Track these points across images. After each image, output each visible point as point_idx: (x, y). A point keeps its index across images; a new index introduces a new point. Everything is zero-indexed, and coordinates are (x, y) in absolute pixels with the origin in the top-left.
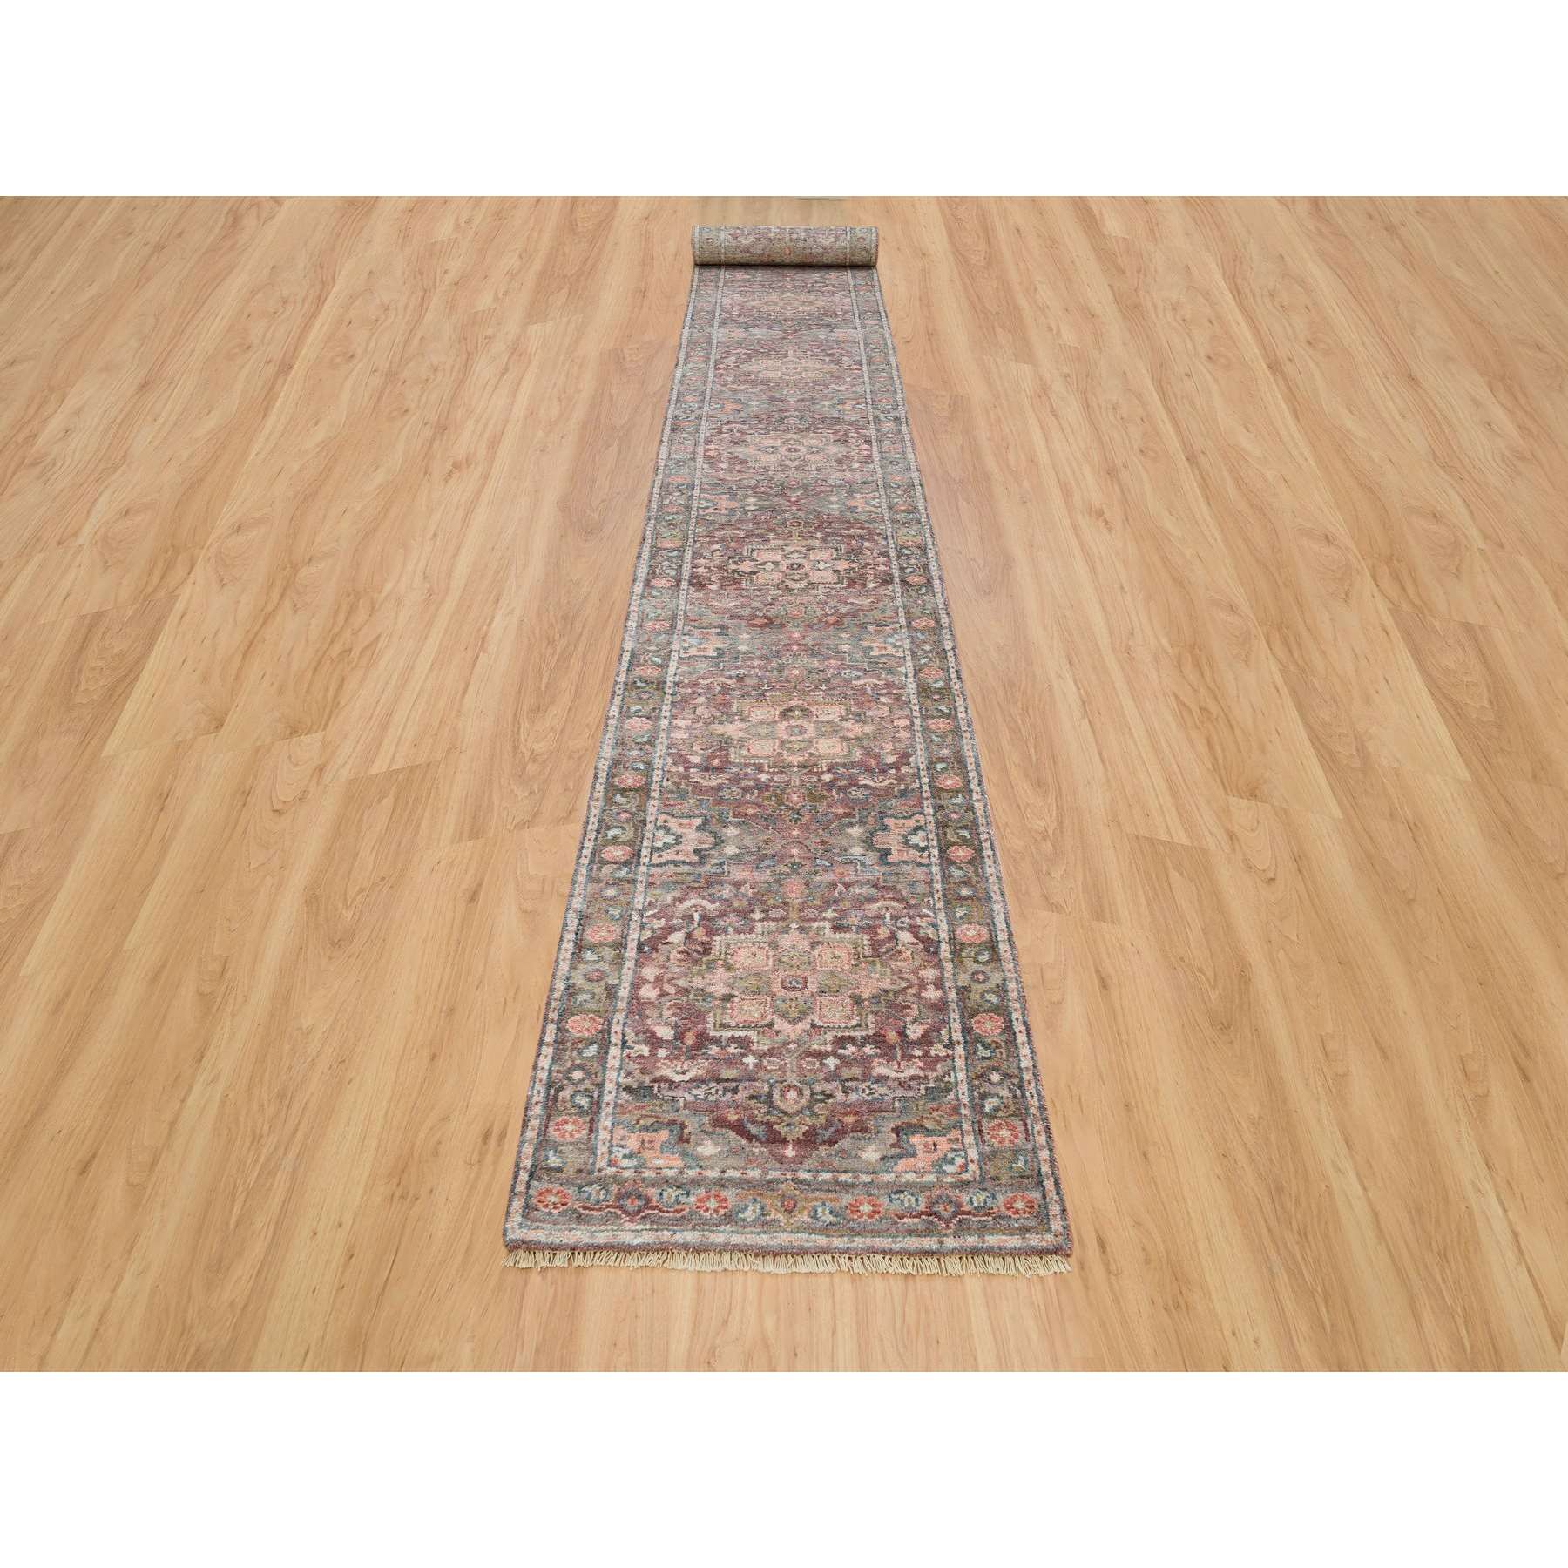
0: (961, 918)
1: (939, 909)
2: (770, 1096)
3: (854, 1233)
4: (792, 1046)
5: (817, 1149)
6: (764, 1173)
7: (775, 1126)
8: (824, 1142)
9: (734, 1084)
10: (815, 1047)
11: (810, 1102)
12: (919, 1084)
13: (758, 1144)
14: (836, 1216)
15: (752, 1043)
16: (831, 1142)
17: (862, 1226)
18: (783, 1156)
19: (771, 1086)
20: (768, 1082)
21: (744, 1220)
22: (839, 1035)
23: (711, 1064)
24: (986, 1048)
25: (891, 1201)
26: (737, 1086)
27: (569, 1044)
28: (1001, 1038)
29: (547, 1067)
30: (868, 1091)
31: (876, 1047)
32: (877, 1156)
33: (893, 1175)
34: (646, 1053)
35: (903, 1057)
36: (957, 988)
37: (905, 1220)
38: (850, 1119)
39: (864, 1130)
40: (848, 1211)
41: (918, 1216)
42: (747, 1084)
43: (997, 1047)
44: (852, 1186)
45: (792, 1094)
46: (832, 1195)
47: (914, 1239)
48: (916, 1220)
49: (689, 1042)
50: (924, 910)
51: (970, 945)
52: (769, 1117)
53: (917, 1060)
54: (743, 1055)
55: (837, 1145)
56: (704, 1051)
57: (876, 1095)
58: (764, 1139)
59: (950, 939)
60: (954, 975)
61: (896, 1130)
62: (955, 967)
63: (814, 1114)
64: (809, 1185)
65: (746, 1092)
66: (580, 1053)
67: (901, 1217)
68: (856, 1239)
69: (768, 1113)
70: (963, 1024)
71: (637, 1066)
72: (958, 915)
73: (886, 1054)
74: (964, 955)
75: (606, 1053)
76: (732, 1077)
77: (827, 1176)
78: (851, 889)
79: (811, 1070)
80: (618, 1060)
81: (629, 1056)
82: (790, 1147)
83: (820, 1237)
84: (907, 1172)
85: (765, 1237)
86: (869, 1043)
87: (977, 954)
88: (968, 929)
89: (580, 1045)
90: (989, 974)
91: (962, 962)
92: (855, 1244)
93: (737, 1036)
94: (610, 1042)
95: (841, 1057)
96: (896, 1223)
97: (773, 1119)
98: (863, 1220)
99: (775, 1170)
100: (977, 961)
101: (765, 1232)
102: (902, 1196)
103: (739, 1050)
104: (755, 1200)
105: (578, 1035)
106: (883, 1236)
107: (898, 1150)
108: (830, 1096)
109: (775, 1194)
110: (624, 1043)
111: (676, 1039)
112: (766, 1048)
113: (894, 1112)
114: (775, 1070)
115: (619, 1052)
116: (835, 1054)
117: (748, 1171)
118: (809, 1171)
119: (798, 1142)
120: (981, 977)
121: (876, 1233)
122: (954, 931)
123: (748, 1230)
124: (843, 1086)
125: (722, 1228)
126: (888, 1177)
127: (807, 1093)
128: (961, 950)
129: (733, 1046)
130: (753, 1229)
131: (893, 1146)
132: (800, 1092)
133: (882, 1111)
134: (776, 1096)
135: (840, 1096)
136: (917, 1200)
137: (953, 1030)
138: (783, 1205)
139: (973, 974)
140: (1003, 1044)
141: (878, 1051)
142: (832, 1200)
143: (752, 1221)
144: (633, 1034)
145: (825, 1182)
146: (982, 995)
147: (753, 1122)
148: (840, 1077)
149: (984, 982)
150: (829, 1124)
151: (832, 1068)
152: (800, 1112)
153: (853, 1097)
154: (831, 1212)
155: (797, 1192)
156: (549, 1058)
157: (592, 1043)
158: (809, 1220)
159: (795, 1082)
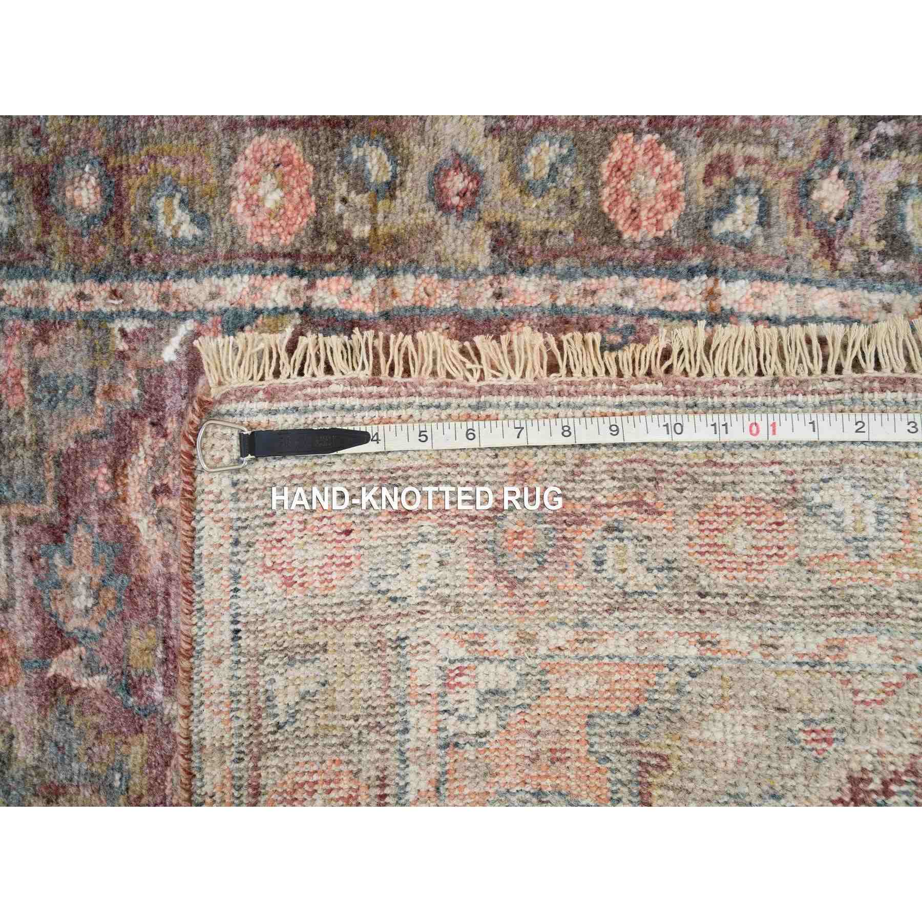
0: (201, 220)
1: (164, 298)
24: (729, 208)
28: (693, 152)
36: (498, 272)
43: (729, 172)
50: (169, 354)
51: (323, 204)
59: (294, 272)
60: (445, 275)
62: (415, 268)
70: (639, 269)
72: (188, 230)
74: (361, 231)
78: (71, 625)
87: (359, 182)
88: (253, 204)
90: (444, 153)
91: (394, 240)
100: (390, 189)
120: (457, 182)
122: (263, 255)
128: (343, 238)
137: (666, 306)
139: (443, 207)
140: (718, 149)
146: (527, 189)
149: (476, 176)
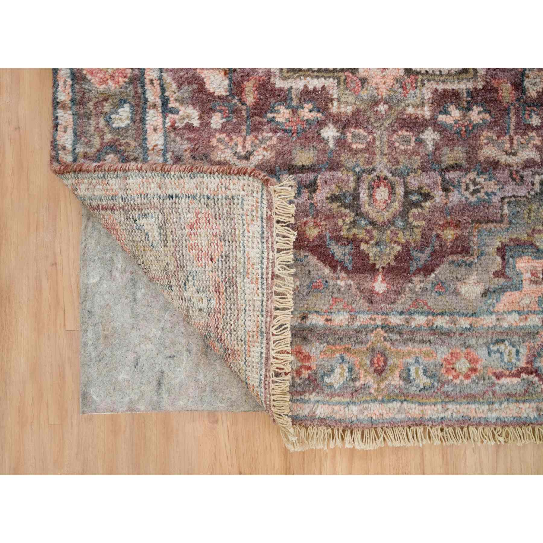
2: (356, 196)
3: (448, 398)
4: (382, 108)
5: (410, 281)
6: (353, 319)
7: (363, 246)
8: (418, 271)
9: (311, 176)
10: (410, 110)
11: (403, 206)
12: (533, 175)
13: (343, 275)
14: (431, 377)
15: (332, 100)
16: (427, 270)
17: (458, 389)
18: (372, 291)
19: (358, 180)
20: (353, 170)
21: (331, 386)
22: (441, 87)
23: (280, 140)
25: (489, 354)
26: (315, 180)
27: (91, 105)
29: (69, 147)
30: (472, 188)
31: (485, 111)
32: (479, 290)
33: (494, 317)
34: (196, 123)
35: (518, 125)
37: (504, 380)
38: (449, 234)
39: (466, 250)
40: (443, 370)
41: (517, 375)
42: (327, 175)
44: (449, 334)
45: (382, 193)
46: (426, 348)
47: (512, 406)
48: (515, 380)
49: (250, 99)
52: (355, 231)
53: (534, 134)
54: (321, 124)
55: (433, 275)
56: (270, 115)
57: (482, 195)
58: (350, 267)
61: (502, 251)
63: (408, 226)
64: (400, 333)
65: (327, 189)
66: (108, 122)
67: (499, 376)
68: (450, 406)
69: (354, 223)
71: (186, 145)
73: (496, 123)
75: (143, 120)
76: (307, 163)
77: (420, 320)
79: (405, 151)
80: (160, 133)
81: (174, 128)
82: (380, 278)
83: (413, 406)
84: (510, 313)
85: (355, 409)
86: (476, 103)
89: (107, 107)
92: (448, 414)
93: (311, 87)
94: (146, 100)
95: (440, 128)
96: (494, 384)
97: (362, 234)
98: (458, 381)
99: (364, 312)
101: (354, 403)
102: (502, 347)
103: (314, 114)
104: (342, 358)
105: (102, 88)
106: (479, 403)
107: (501, 281)
108: (427, 197)
109: (364, 347)
110: (165, 102)
111: (232, 94)
112: (349, 109)
113: (501, 222)
114: (361, 151)
115: (160, 120)
116: (434, 123)
117: (333, 317)
118: (402, 313)
119: (389, 270)
121: (471, 398)
123: (337, 399)
124: (444, 180)
125: (307, 396)
126: (489, 321)
127: (400, 191)
129: (308, 106)
130: (341, 399)
131: (497, 274)
132: (392, 191)
133: (487, 222)
134: (364, 196)
135: (438, 196)
136: (518, 352)
138: (372, 364)
141: (487, 117)
142: (427, 355)
143: (340, 388)
144: (174, 86)
145: (419, 328)
147: (338, 239)
148: (439, 163)
150: (426, 241)
151: (430, 147)
152: (392, 222)
153: (455, 197)
154: (425, 371)
155: (388, 344)
156: (70, 131)
157: (122, 102)
158: (401, 383)
159: (386, 173)
